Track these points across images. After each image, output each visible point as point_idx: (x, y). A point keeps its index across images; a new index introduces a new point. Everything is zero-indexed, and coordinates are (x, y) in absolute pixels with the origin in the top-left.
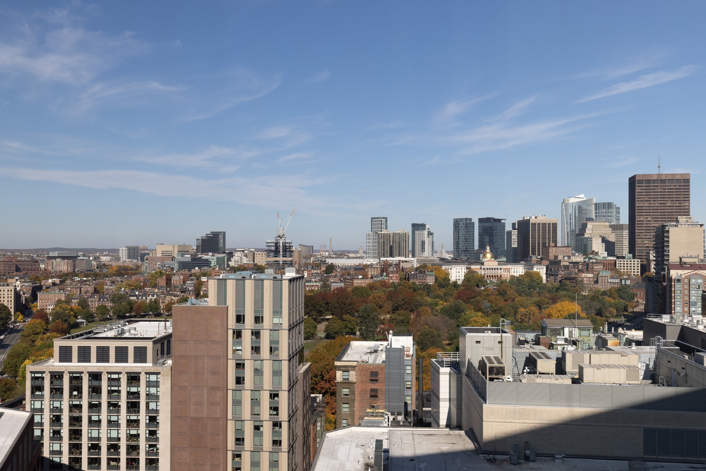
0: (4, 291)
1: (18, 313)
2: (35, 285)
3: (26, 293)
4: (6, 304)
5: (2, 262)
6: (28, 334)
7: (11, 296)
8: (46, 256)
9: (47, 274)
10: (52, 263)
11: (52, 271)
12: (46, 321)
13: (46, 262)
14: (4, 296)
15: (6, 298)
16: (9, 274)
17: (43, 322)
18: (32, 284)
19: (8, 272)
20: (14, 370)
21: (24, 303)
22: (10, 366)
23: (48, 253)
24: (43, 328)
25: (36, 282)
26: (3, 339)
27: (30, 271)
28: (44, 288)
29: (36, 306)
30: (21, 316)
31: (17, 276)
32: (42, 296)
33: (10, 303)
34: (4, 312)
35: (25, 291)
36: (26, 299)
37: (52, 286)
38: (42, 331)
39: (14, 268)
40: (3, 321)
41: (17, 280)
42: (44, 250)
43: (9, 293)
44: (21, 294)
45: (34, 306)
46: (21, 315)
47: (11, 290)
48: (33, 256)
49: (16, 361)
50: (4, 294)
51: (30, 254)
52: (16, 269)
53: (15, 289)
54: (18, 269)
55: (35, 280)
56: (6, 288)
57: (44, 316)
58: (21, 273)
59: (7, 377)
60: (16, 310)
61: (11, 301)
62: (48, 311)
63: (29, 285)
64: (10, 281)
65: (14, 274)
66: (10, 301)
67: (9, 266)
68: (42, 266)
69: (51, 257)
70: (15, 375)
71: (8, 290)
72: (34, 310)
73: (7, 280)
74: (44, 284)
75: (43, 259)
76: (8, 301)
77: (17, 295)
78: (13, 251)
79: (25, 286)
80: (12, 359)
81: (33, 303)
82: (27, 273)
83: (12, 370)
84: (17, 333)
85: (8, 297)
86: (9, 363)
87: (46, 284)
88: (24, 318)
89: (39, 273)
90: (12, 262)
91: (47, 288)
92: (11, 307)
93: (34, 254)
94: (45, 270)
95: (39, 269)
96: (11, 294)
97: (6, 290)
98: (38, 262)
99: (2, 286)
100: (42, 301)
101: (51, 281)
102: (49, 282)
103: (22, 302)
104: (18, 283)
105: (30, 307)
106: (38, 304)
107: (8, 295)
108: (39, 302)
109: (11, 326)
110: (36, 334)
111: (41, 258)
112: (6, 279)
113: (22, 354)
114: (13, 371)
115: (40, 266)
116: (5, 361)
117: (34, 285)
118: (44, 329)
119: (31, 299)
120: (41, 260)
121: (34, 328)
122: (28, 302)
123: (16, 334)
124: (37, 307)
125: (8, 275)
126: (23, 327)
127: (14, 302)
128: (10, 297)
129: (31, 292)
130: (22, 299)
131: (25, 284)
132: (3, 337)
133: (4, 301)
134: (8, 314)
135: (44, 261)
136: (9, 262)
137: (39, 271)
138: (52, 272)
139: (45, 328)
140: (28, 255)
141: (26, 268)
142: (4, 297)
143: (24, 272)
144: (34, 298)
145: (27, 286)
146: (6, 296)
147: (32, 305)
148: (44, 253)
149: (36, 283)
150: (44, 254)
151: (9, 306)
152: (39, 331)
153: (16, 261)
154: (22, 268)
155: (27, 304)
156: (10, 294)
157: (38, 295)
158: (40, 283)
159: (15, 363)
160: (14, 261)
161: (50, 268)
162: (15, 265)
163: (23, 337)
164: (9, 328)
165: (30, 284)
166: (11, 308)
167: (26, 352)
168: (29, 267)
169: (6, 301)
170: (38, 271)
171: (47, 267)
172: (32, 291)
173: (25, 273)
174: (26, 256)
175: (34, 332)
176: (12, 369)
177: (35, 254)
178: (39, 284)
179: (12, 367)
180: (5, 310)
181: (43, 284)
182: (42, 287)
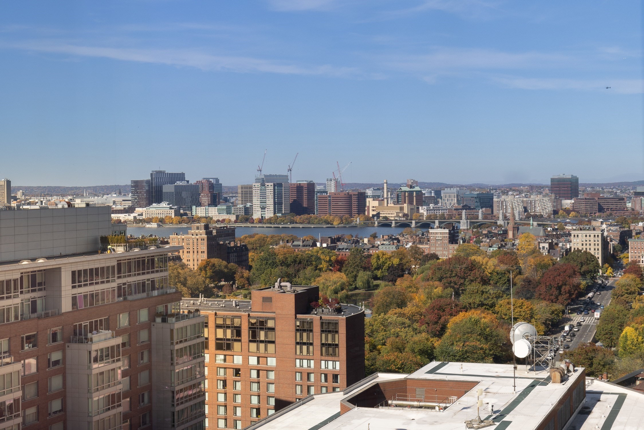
0: (590, 236)
1: (607, 265)
2: (624, 229)
3: (614, 239)
4: (592, 252)
5: (583, 199)
6: (621, 293)
7: (598, 243)
8: (632, 191)
9: (635, 215)
10: (640, 201)
11: (641, 211)
12: (641, 277)
13: (633, 199)
14: (590, 242)
15: (592, 245)
16: (591, 214)
17: (637, 279)
18: (620, 228)
19: (589, 212)
20: (609, 338)
21: (612, 253)
22: (604, 332)
23: (634, 188)
24: (638, 286)
25: (624, 225)
26: (592, 297)
27: (615, 212)
28: (634, 234)
29: (626, 256)
30: (610, 269)
31: (600, 217)
32: (634, 244)
33: (597, 252)
34: (592, 263)
35: (612, 237)
36: (614, 248)
37: (643, 231)
38: (637, 290)
39: (596, 207)
40: (591, 275)
41: (602, 223)
42: (628, 184)
43: (596, 239)
44: (608, 241)
45: (624, 257)
46: (610, 267)
47: (598, 236)
48: (616, 192)
49: (612, 327)
50: (590, 241)
51: (612, 189)
52: (599, 209)
53: (602, 234)
54: (601, 209)
55: (622, 223)
56: (592, 233)
57: (637, 271)
58: (605, 213)
59: (601, 346)
60: (605, 261)
61: (598, 249)
62: (641, 263)
63: (617, 230)
64: (594, 223)
65: (597, 214)
66: (596, 250)
67: (591, 204)
68: (629, 205)
69: (638, 193)
70: (610, 345)
71: (595, 236)
72: (624, 262)
73: (591, 223)
74: (634, 229)
75: (628, 196)
76: (595, 249)
77: (605, 243)
78: (593, 186)
79: (612, 230)
80: (606, 324)
81: (622, 252)
82: (611, 214)
83: (607, 338)
84: (607, 290)
85: (595, 244)
86: (603, 329)
87: (636, 229)
88: (613, 271)
89: (625, 214)
90: (594, 200)
91: (637, 234)
92: (599, 255)
93: (617, 189)
94: (633, 210)
95: (625, 209)
96: (598, 241)
97: (592, 235)
98: (623, 199)
99: (588, 230)
100: (634, 251)
101: (642, 225)
102: (639, 225)
103: (609, 251)
104: (604, 226)
105: (620, 258)
106: (630, 254)
107: (595, 241)
108: (631, 251)
109: (600, 282)
110: (630, 294)
111: (626, 195)
112: (589, 222)
113: (618, 318)
114: (608, 340)
115: (626, 204)
116: (599, 326)
117: (622, 230)
118: (638, 288)
119: (620, 247)
120: (627, 197)
121: (628, 285)
122: (616, 252)
123: (605, 292)
124: (628, 258)
125: (590, 216)
126: (613, 283)
127: (602, 250)
128: (596, 245)
129: (618, 238)
130: (610, 248)
131: (612, 228)
132: (592, 294)
133: (590, 249)
134: (596, 266)
135: (630, 198)
136: (591, 199)
137: (626, 212)
138: (641, 213)
139: (639, 286)
140: (610, 190)
141: (610, 207)
142: (590, 244)
143: (608, 212)
144: (624, 245)
145: (614, 231)
146: (592, 243)
147: (622, 256)
148: (629, 188)
149: (624, 227)
150: (629, 190)
151: (597, 256)
152: (633, 290)
153: (598, 199)
154: (605, 207)
155: (615, 254)
156: (596, 241)
157: (629, 242)
158: (629, 227)
159: (610, 330)
160: (597, 198)
161: (638, 208)
162: (597, 204)
163: (616, 297)
164: (597, 283)
165: (618, 228)
166: (598, 258)
167: (621, 316)
168: (614, 207)
169: (592, 249)
170: (624, 212)
171: (635, 207)
172: (620, 238)
173: (609, 214)
174: (609, 192)
175: (627, 290)
176: (607, 336)
177: (619, 190)
178: (628, 229)
179: (607, 334)
180: (593, 261)
181: (632, 228)
182: (632, 232)
